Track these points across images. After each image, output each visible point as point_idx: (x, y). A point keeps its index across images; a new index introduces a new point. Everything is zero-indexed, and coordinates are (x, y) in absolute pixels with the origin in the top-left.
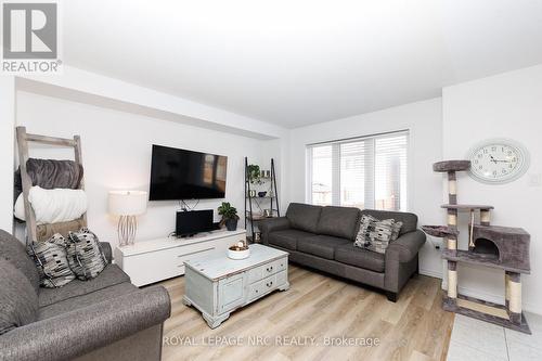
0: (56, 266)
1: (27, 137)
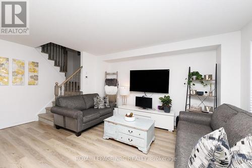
0: (95, 103)
1: (107, 74)
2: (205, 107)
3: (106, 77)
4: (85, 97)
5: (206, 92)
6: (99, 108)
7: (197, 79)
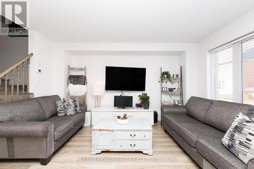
0: (60, 109)
1: (70, 69)
2: (174, 100)
3: (69, 72)
4: (40, 101)
5: (175, 89)
6: (68, 114)
7: (168, 77)
